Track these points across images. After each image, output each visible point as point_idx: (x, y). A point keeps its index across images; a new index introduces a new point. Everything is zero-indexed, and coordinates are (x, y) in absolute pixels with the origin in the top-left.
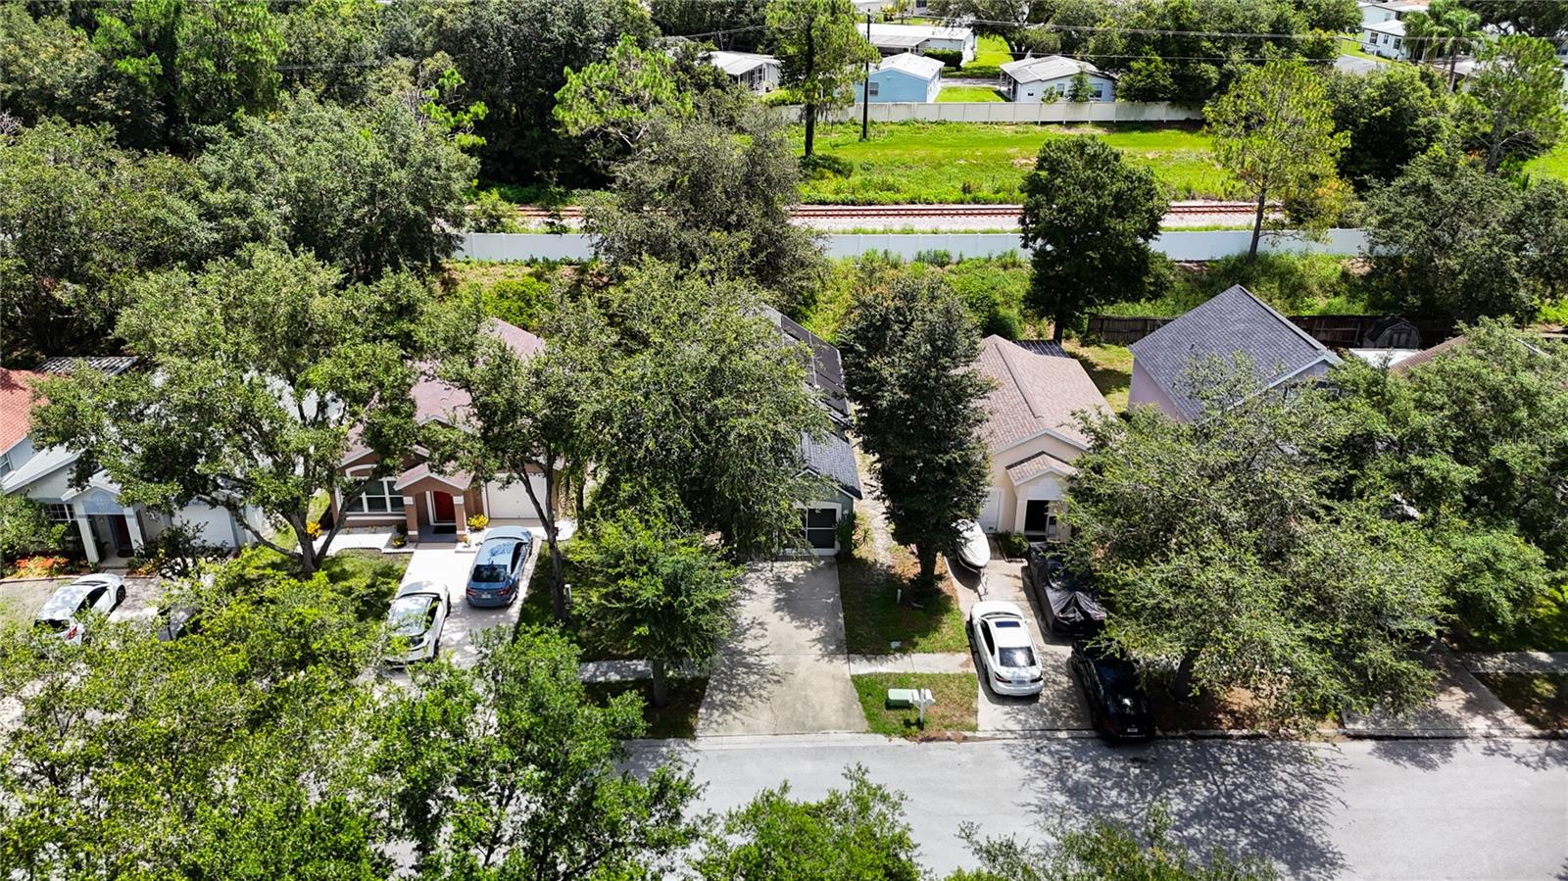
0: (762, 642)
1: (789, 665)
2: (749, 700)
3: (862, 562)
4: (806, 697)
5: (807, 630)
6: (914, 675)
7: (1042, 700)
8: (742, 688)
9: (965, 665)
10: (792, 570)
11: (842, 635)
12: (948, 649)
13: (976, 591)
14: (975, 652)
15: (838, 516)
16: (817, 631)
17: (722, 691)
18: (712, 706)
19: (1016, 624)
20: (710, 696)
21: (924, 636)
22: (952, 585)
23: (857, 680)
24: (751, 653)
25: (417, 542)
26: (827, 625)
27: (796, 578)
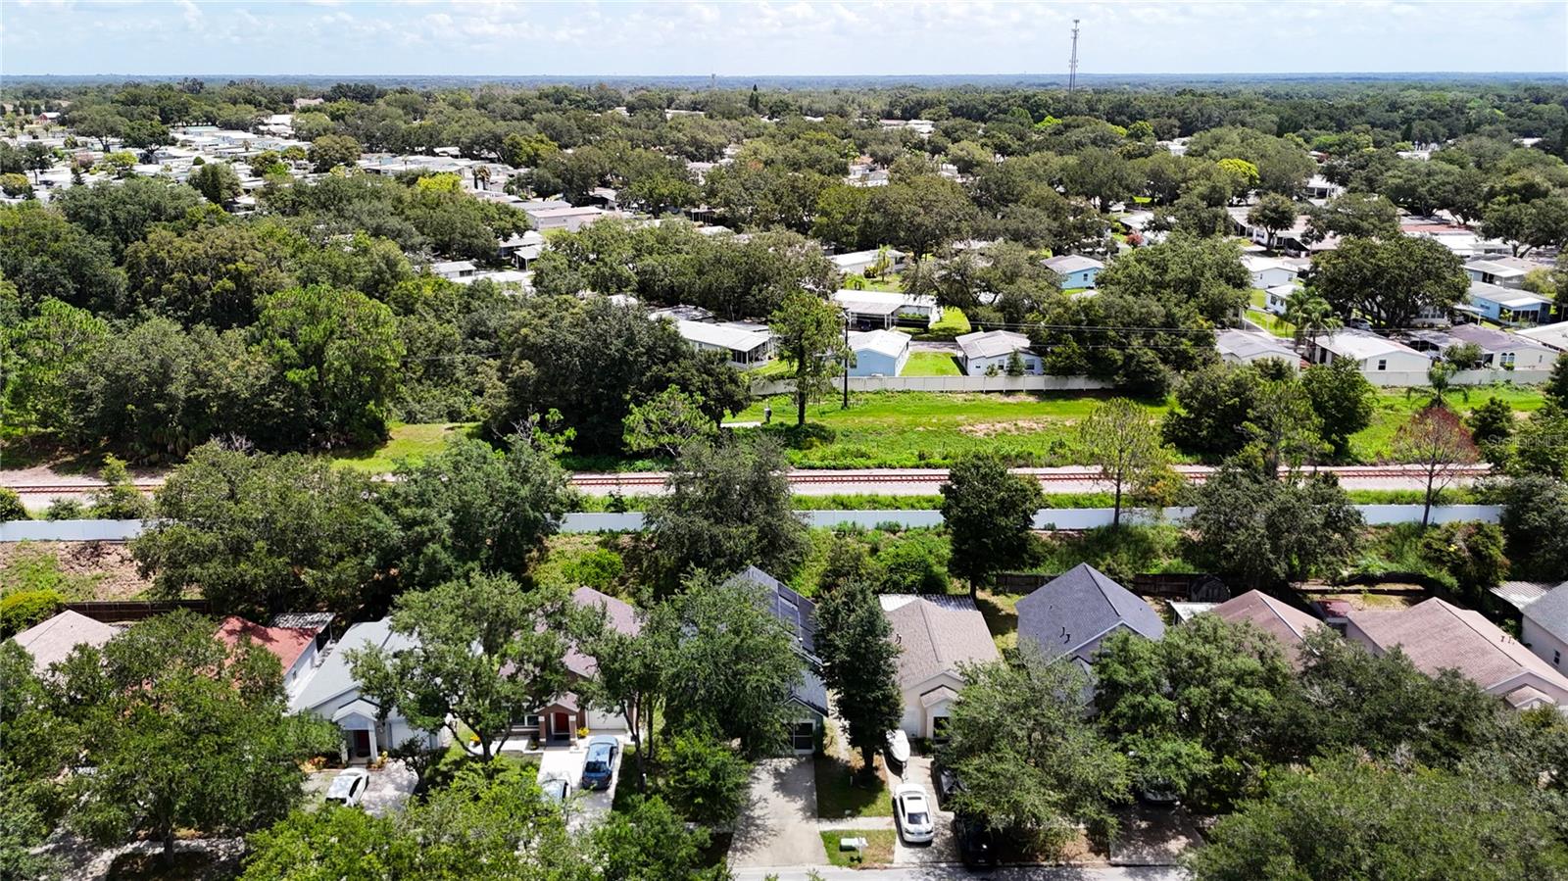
0: (766, 811)
1: (782, 824)
2: (758, 846)
3: (830, 758)
4: (792, 843)
5: (793, 803)
6: (858, 829)
7: (933, 845)
8: (753, 839)
9: (890, 824)
10: (785, 764)
11: (815, 807)
12: (880, 815)
13: (901, 777)
14: (896, 816)
15: (814, 728)
16: (800, 803)
17: (741, 840)
18: (736, 850)
19: (919, 798)
20: (735, 843)
21: (866, 806)
22: (885, 773)
23: (824, 835)
24: (759, 818)
25: (545, 746)
26: (806, 799)
27: (787, 769)
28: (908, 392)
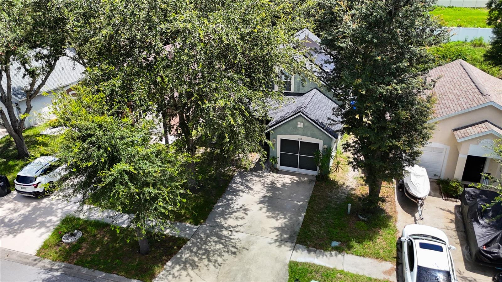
0: (240, 222)
1: (249, 242)
2: (206, 261)
3: (334, 183)
4: (248, 269)
5: (274, 220)
8: (207, 252)
9: (389, 273)
10: (284, 180)
11: (297, 229)
12: (377, 256)
13: (413, 216)
15: (321, 148)
16: (281, 222)
17: (191, 251)
18: (178, 262)
19: (440, 249)
20: (182, 253)
21: (359, 242)
23: (293, 266)
24: (228, 228)
26: (291, 218)
27: (284, 185)
28: (452, 7)
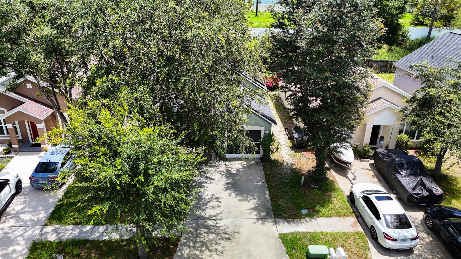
1: (236, 226)
2: (207, 252)
3: (275, 163)
4: (249, 251)
5: (246, 202)
6: (322, 233)
7: (416, 252)
8: (203, 244)
9: (354, 225)
10: (236, 166)
11: (269, 205)
12: (340, 214)
14: (359, 216)
15: (263, 135)
16: (253, 203)
17: (189, 247)
20: (180, 250)
21: (323, 206)
22: (333, 175)
23: (283, 237)
24: (210, 218)
25: (19, 151)
26: (259, 198)
27: (238, 170)
